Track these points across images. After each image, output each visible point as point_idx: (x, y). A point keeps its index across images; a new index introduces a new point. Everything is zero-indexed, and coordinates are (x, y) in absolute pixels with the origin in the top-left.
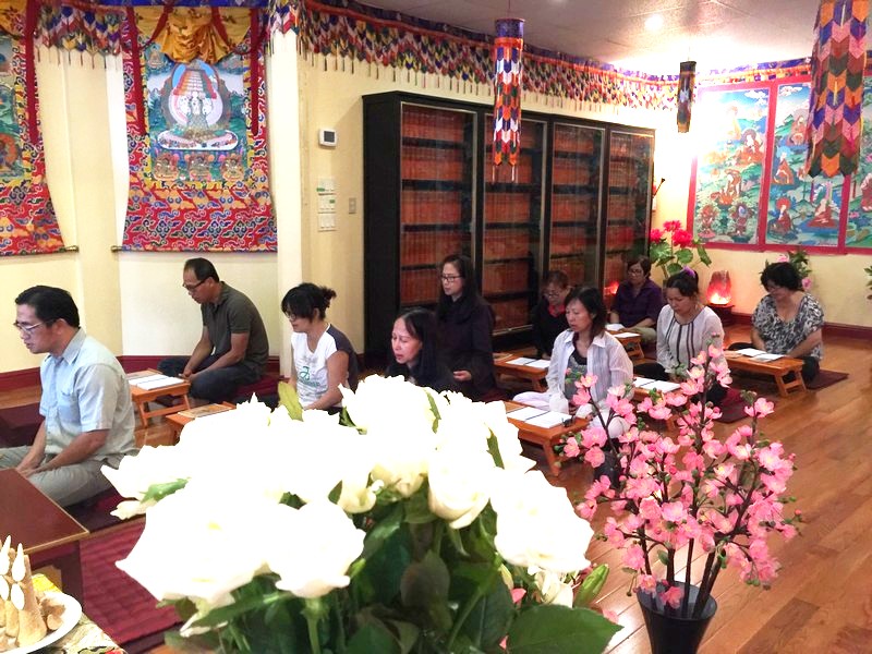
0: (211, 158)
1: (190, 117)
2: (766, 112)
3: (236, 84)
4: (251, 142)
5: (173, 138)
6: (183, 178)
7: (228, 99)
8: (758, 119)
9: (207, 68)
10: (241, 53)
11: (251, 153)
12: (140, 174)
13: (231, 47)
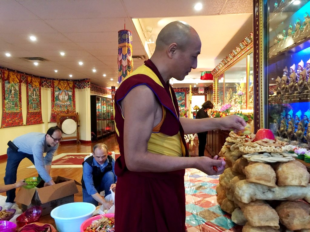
0: (66, 106)
1: (63, 99)
3: (70, 94)
4: (72, 103)
5: (59, 102)
6: (61, 109)
7: (69, 96)
9: (66, 91)
10: (72, 89)
11: (72, 105)
12: (54, 109)
13: (70, 88)
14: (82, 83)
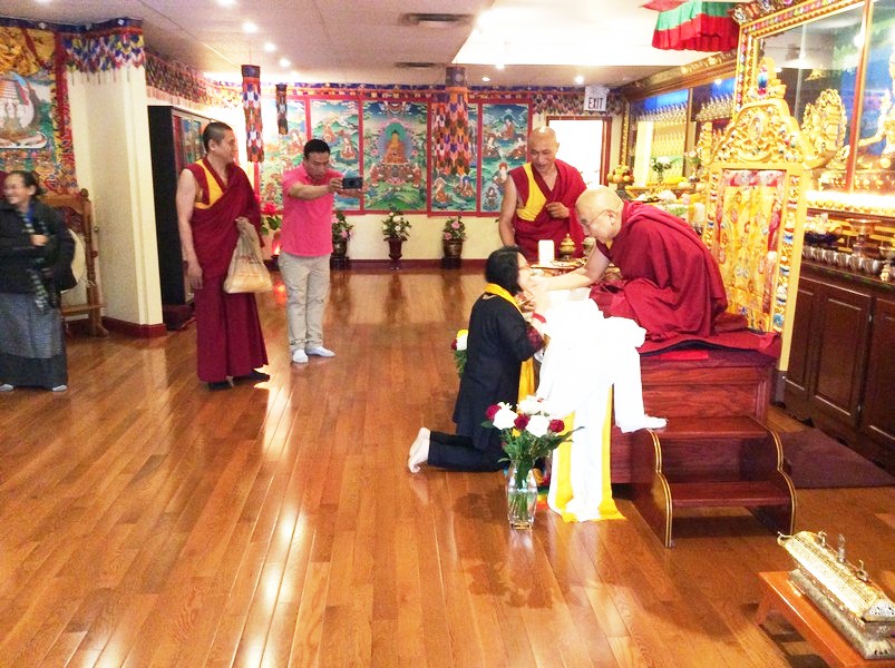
0: (25, 155)
1: (6, 120)
2: (304, 118)
3: (45, 94)
4: (58, 142)
7: (38, 105)
8: (299, 122)
9: (20, 79)
10: (49, 68)
11: (59, 151)
13: (40, 63)
14: (102, 39)
